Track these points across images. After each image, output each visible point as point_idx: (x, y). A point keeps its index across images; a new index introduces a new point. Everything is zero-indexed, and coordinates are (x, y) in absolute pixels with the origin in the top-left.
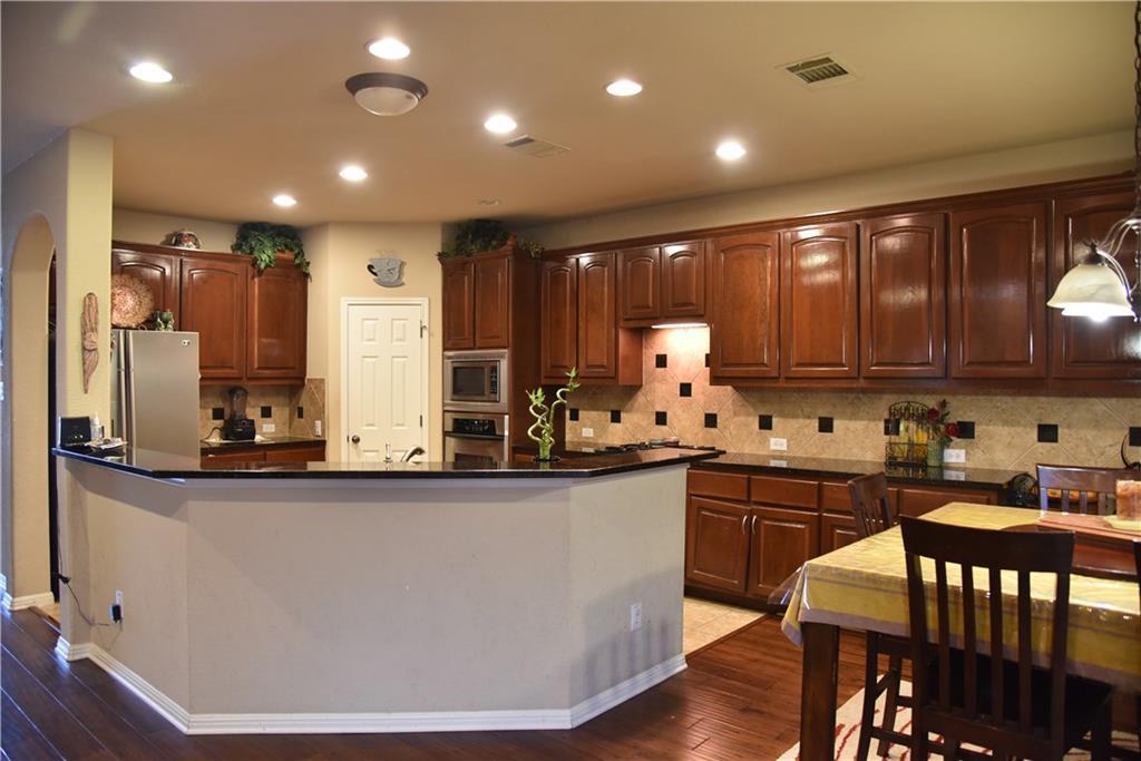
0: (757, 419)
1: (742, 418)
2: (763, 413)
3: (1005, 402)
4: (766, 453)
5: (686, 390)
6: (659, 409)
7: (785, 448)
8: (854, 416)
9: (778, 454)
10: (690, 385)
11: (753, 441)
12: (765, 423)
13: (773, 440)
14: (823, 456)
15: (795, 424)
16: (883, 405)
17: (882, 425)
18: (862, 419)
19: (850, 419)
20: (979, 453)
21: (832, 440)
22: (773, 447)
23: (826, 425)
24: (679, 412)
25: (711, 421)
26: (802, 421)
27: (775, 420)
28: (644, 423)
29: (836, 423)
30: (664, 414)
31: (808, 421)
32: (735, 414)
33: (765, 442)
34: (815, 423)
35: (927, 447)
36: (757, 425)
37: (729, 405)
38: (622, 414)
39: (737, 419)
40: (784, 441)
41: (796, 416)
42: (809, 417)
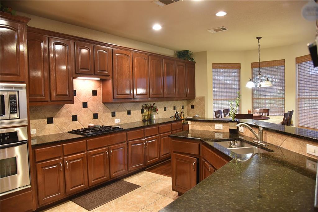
0: (111, 113)
1: (106, 114)
2: (112, 111)
4: (114, 124)
5: (85, 105)
6: (74, 114)
7: (119, 122)
9: (117, 124)
10: (86, 103)
11: (110, 121)
12: (113, 115)
13: (116, 120)
14: (129, 122)
15: (121, 114)
16: (141, 106)
17: (140, 111)
18: (137, 110)
19: (134, 110)
20: (157, 115)
21: (131, 117)
22: (116, 122)
23: (129, 113)
24: (83, 114)
25: (95, 116)
27: (116, 113)
28: (66, 121)
29: (131, 112)
30: (76, 116)
32: (104, 112)
33: (114, 121)
34: (127, 112)
35: (151, 115)
36: (111, 116)
37: (102, 109)
38: (54, 119)
39: (104, 114)
40: (119, 119)
41: (122, 111)
42: (125, 111)
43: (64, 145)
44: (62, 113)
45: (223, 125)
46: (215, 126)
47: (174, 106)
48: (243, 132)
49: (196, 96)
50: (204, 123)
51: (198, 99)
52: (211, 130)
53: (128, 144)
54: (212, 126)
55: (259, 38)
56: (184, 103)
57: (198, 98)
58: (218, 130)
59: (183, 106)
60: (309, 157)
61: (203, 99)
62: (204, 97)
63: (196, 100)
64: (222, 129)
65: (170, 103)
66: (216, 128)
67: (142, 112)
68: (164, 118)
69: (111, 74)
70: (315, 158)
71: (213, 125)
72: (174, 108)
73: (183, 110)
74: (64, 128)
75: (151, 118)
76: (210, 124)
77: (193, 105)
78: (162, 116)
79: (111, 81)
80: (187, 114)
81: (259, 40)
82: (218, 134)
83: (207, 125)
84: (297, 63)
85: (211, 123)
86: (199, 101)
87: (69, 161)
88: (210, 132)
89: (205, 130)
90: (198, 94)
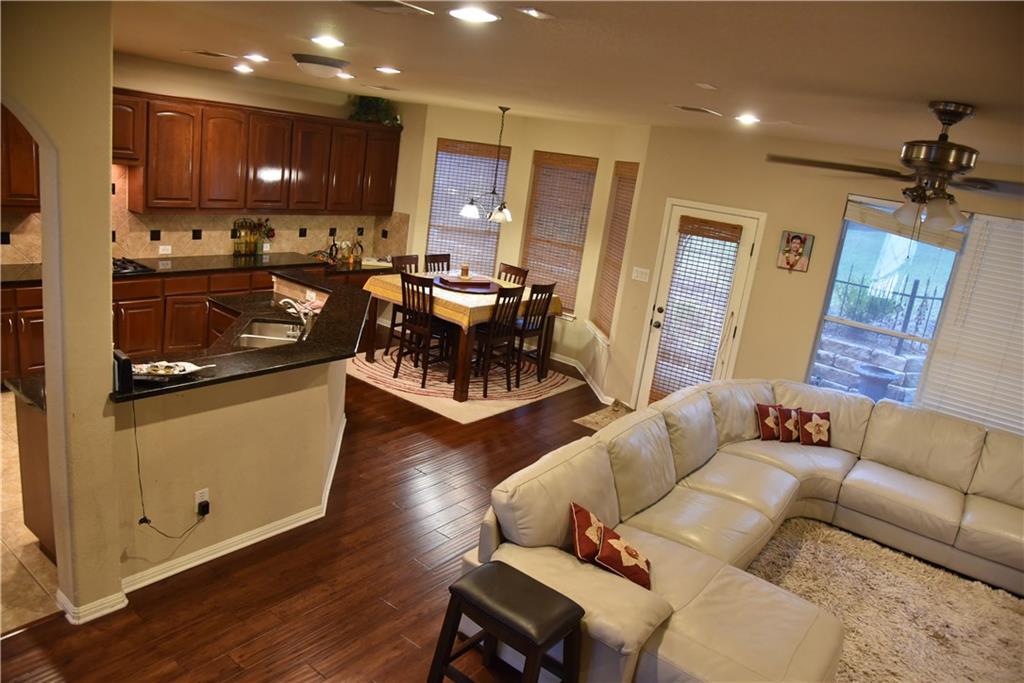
0: (149, 234)
1: (137, 234)
2: (153, 229)
3: (287, 218)
4: (155, 257)
7: (170, 252)
8: (214, 229)
9: (164, 256)
11: (146, 250)
12: (155, 236)
13: (161, 248)
15: (176, 235)
16: (231, 220)
17: (230, 233)
18: (219, 230)
19: (212, 230)
20: (275, 245)
21: (201, 245)
22: (161, 252)
23: (197, 235)
26: (181, 233)
27: (162, 234)
29: (203, 233)
31: (185, 233)
32: (131, 230)
33: (155, 249)
34: (191, 234)
35: (256, 244)
36: (149, 238)
37: (126, 223)
38: (11, 236)
39: (132, 234)
40: (170, 247)
41: (177, 230)
42: (186, 230)
43: (18, 289)
44: (29, 227)
47: (333, 227)
49: (395, 210)
51: (397, 219)
53: (165, 301)
55: (504, 109)
56: (368, 222)
57: (397, 215)
59: (362, 229)
61: (405, 219)
62: (409, 216)
63: (394, 220)
65: (321, 219)
67: (234, 236)
68: (297, 255)
69: (142, 156)
72: (333, 232)
73: (359, 237)
74: (34, 254)
75: (256, 250)
77: (387, 230)
78: (293, 248)
79: (142, 170)
80: (374, 249)
81: (504, 112)
86: (398, 223)
87: (27, 319)
90: (399, 207)
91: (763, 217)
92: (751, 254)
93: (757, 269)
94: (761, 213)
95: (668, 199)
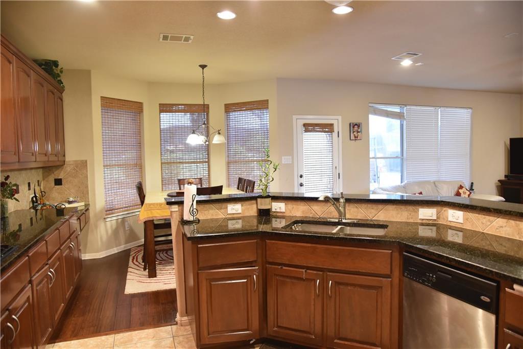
45: (242, 206)
46: (227, 208)
47: (29, 181)
48: (284, 211)
49: (67, 160)
50: (206, 205)
51: (72, 166)
52: (220, 217)
54: (221, 209)
55: (203, 67)
57: (72, 163)
58: (233, 214)
59: (39, 181)
60: (422, 223)
61: (82, 165)
62: (86, 161)
64: (240, 211)
65: (24, 174)
66: (229, 213)
70: (430, 222)
71: (223, 208)
72: (29, 186)
76: (218, 205)
77: (60, 178)
81: (203, 69)
82: (234, 222)
83: (212, 209)
84: (225, 112)
85: (220, 204)
86: (74, 169)
88: (217, 220)
89: (209, 217)
90: (72, 155)
91: (340, 118)
92: (338, 136)
93: (342, 143)
94: (338, 117)
95: (294, 116)
